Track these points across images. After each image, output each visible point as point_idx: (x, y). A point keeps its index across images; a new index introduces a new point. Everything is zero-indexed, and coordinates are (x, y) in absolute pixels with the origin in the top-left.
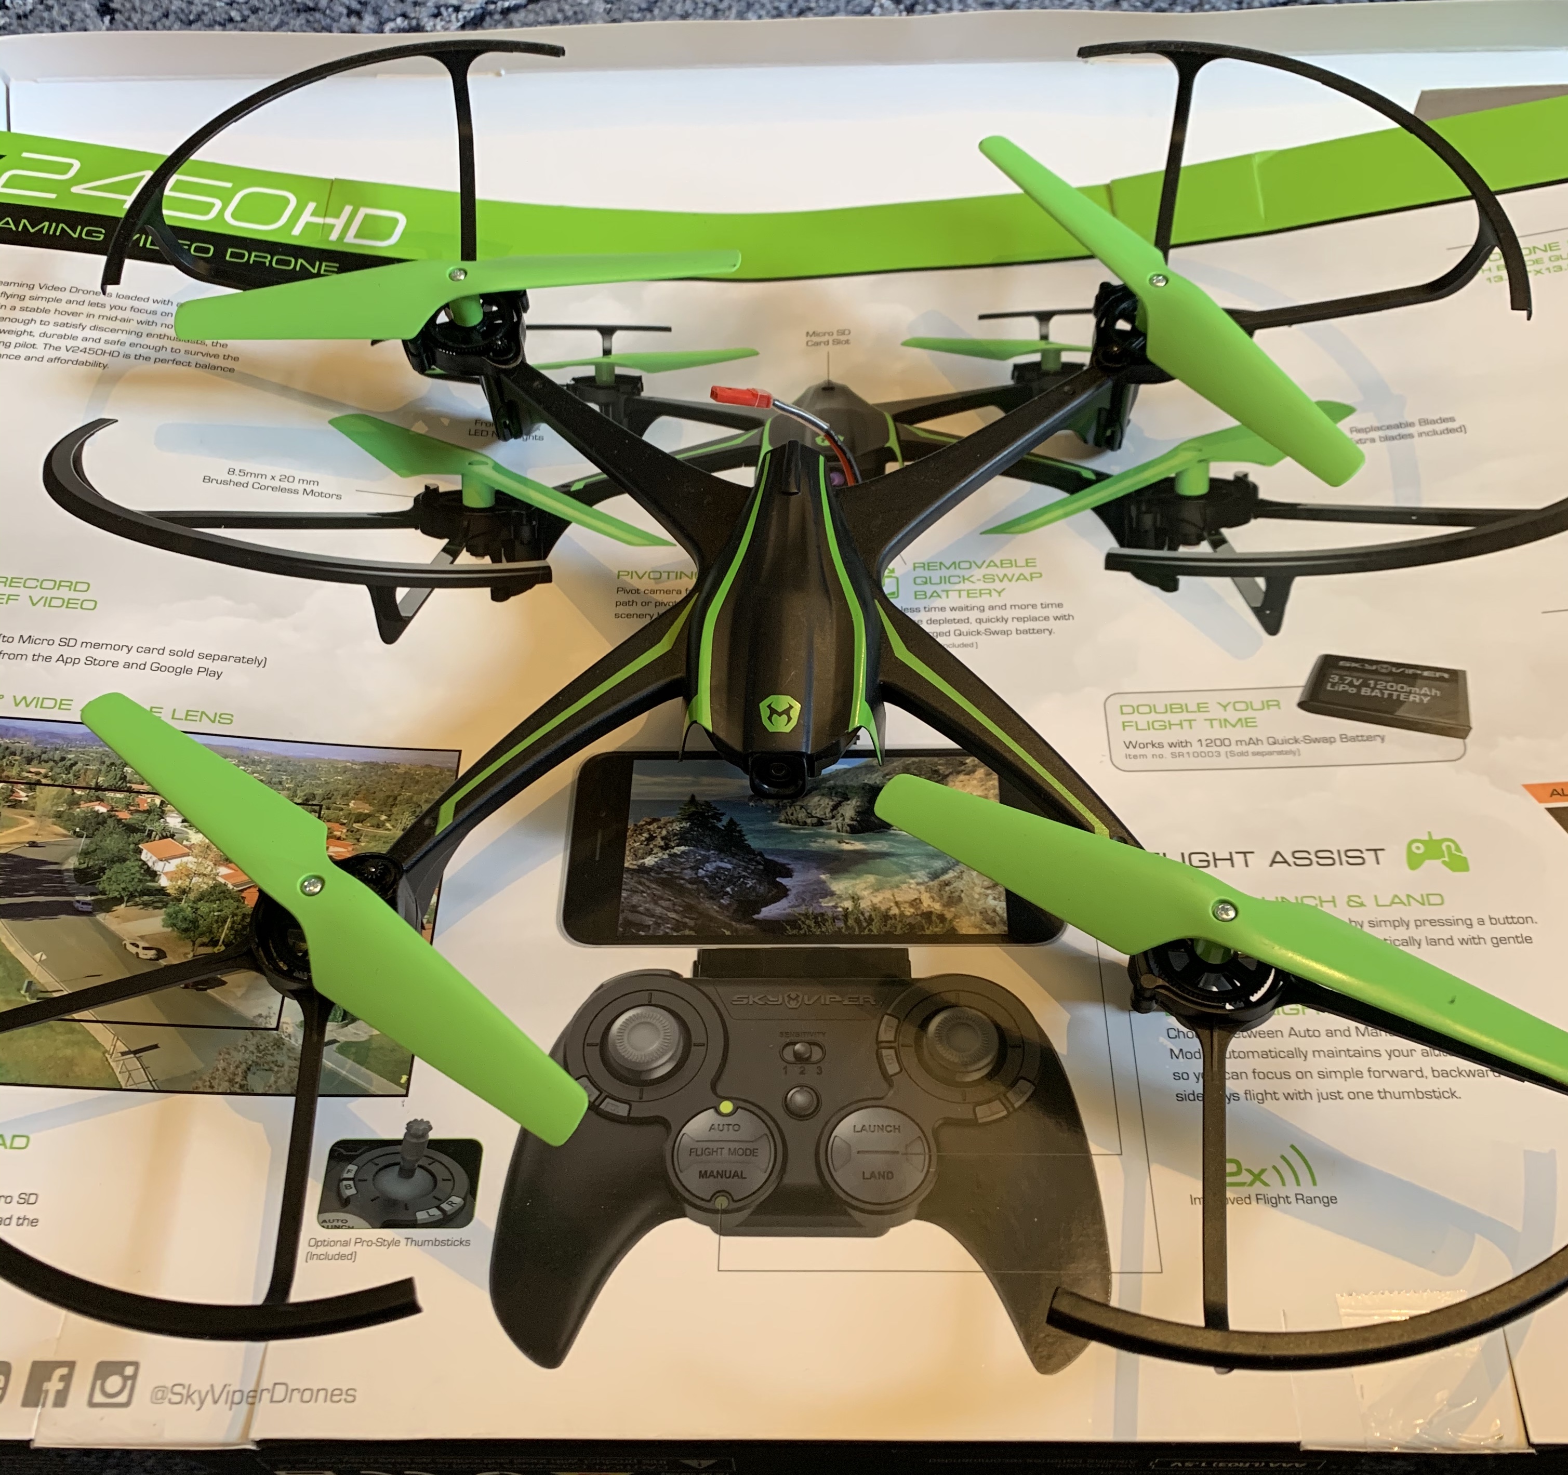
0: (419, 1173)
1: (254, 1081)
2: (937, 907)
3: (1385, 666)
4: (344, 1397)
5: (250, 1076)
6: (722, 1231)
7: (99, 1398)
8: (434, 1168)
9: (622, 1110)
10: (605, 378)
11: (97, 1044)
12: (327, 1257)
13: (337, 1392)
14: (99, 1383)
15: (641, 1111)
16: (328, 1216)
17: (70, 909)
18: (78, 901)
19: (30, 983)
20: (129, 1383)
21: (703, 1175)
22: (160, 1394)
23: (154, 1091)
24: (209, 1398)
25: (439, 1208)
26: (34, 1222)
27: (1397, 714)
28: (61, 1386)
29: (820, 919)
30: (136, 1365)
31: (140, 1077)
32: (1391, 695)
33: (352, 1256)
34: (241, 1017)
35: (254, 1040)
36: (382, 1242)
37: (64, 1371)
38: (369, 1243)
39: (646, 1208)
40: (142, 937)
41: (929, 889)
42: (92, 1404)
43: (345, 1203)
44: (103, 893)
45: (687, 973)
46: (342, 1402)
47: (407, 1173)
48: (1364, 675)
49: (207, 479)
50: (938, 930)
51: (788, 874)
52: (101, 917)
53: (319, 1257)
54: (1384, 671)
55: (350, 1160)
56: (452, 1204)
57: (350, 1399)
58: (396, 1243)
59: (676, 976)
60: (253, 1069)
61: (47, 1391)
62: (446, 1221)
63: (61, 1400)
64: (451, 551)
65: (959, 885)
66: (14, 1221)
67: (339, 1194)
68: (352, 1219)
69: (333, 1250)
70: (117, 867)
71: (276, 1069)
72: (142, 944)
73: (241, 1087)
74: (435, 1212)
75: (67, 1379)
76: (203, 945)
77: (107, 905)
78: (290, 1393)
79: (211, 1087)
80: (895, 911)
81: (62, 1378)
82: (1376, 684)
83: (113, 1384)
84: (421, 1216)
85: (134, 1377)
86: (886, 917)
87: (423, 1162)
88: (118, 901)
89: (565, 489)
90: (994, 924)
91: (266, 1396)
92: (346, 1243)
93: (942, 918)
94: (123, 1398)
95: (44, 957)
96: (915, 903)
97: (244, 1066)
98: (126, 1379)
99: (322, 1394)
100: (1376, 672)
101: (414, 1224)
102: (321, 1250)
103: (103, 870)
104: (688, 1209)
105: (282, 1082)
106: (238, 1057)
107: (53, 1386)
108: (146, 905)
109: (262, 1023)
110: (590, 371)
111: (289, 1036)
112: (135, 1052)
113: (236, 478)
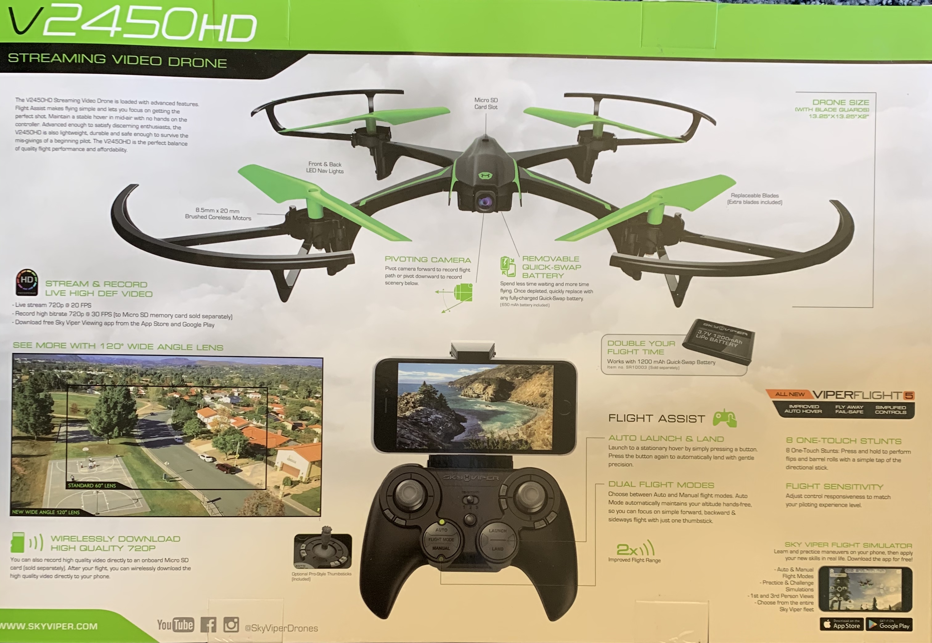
0: (329, 548)
1: (261, 511)
2: (525, 437)
3: (722, 327)
4: (313, 629)
5: (259, 509)
6: (442, 569)
7: (227, 629)
8: (335, 545)
9: (403, 523)
10: (372, 129)
11: (197, 499)
12: (299, 579)
13: (311, 628)
14: (226, 624)
15: (410, 523)
16: (297, 564)
17: (174, 442)
18: (176, 438)
19: (165, 475)
20: (237, 624)
21: (434, 548)
22: (248, 628)
23: (223, 517)
24: (266, 630)
25: (338, 561)
26: (189, 569)
27: (723, 351)
28: (213, 625)
29: (478, 441)
30: (238, 618)
31: (216, 511)
32: (722, 342)
33: (309, 579)
34: (250, 485)
35: (258, 494)
36: (319, 574)
37: (213, 620)
38: (315, 574)
39: (414, 561)
40: (205, 452)
41: (522, 429)
42: (225, 631)
43: (303, 559)
44: (186, 434)
45: (425, 465)
46: (313, 631)
47: (325, 547)
48: (712, 331)
49: (187, 216)
50: (524, 447)
51: (465, 421)
52: (187, 445)
53: (297, 579)
54: (721, 329)
55: (303, 542)
56: (343, 559)
57: (316, 630)
58: (324, 574)
59: (420, 466)
60: (259, 506)
61: (208, 627)
62: (341, 566)
63: (214, 630)
64: (306, 246)
65: (534, 427)
66: (182, 568)
67: (300, 555)
68: (307, 565)
69: (301, 577)
70: (188, 422)
71: (268, 506)
72: (206, 455)
73: (256, 514)
74: (337, 562)
75: (214, 623)
76: (230, 454)
77: (188, 439)
78: (294, 628)
79: (245, 514)
80: (508, 439)
81: (213, 623)
82: (716, 336)
83: (231, 624)
84: (332, 564)
85: (238, 622)
86: (504, 442)
87: (331, 543)
88: (192, 437)
89: (356, 205)
90: (547, 446)
91: (286, 629)
92: (306, 574)
93: (526, 442)
94: (236, 629)
95: (168, 464)
96: (516, 435)
97: (255, 505)
98: (235, 623)
99: (306, 628)
100: (718, 330)
101: (330, 567)
102: (297, 577)
103: (183, 424)
104: (429, 561)
105: (271, 511)
106: (253, 501)
107: (210, 625)
108: (204, 438)
109: (259, 487)
110: (362, 124)
111: (271, 492)
112: (213, 501)
113: (201, 214)
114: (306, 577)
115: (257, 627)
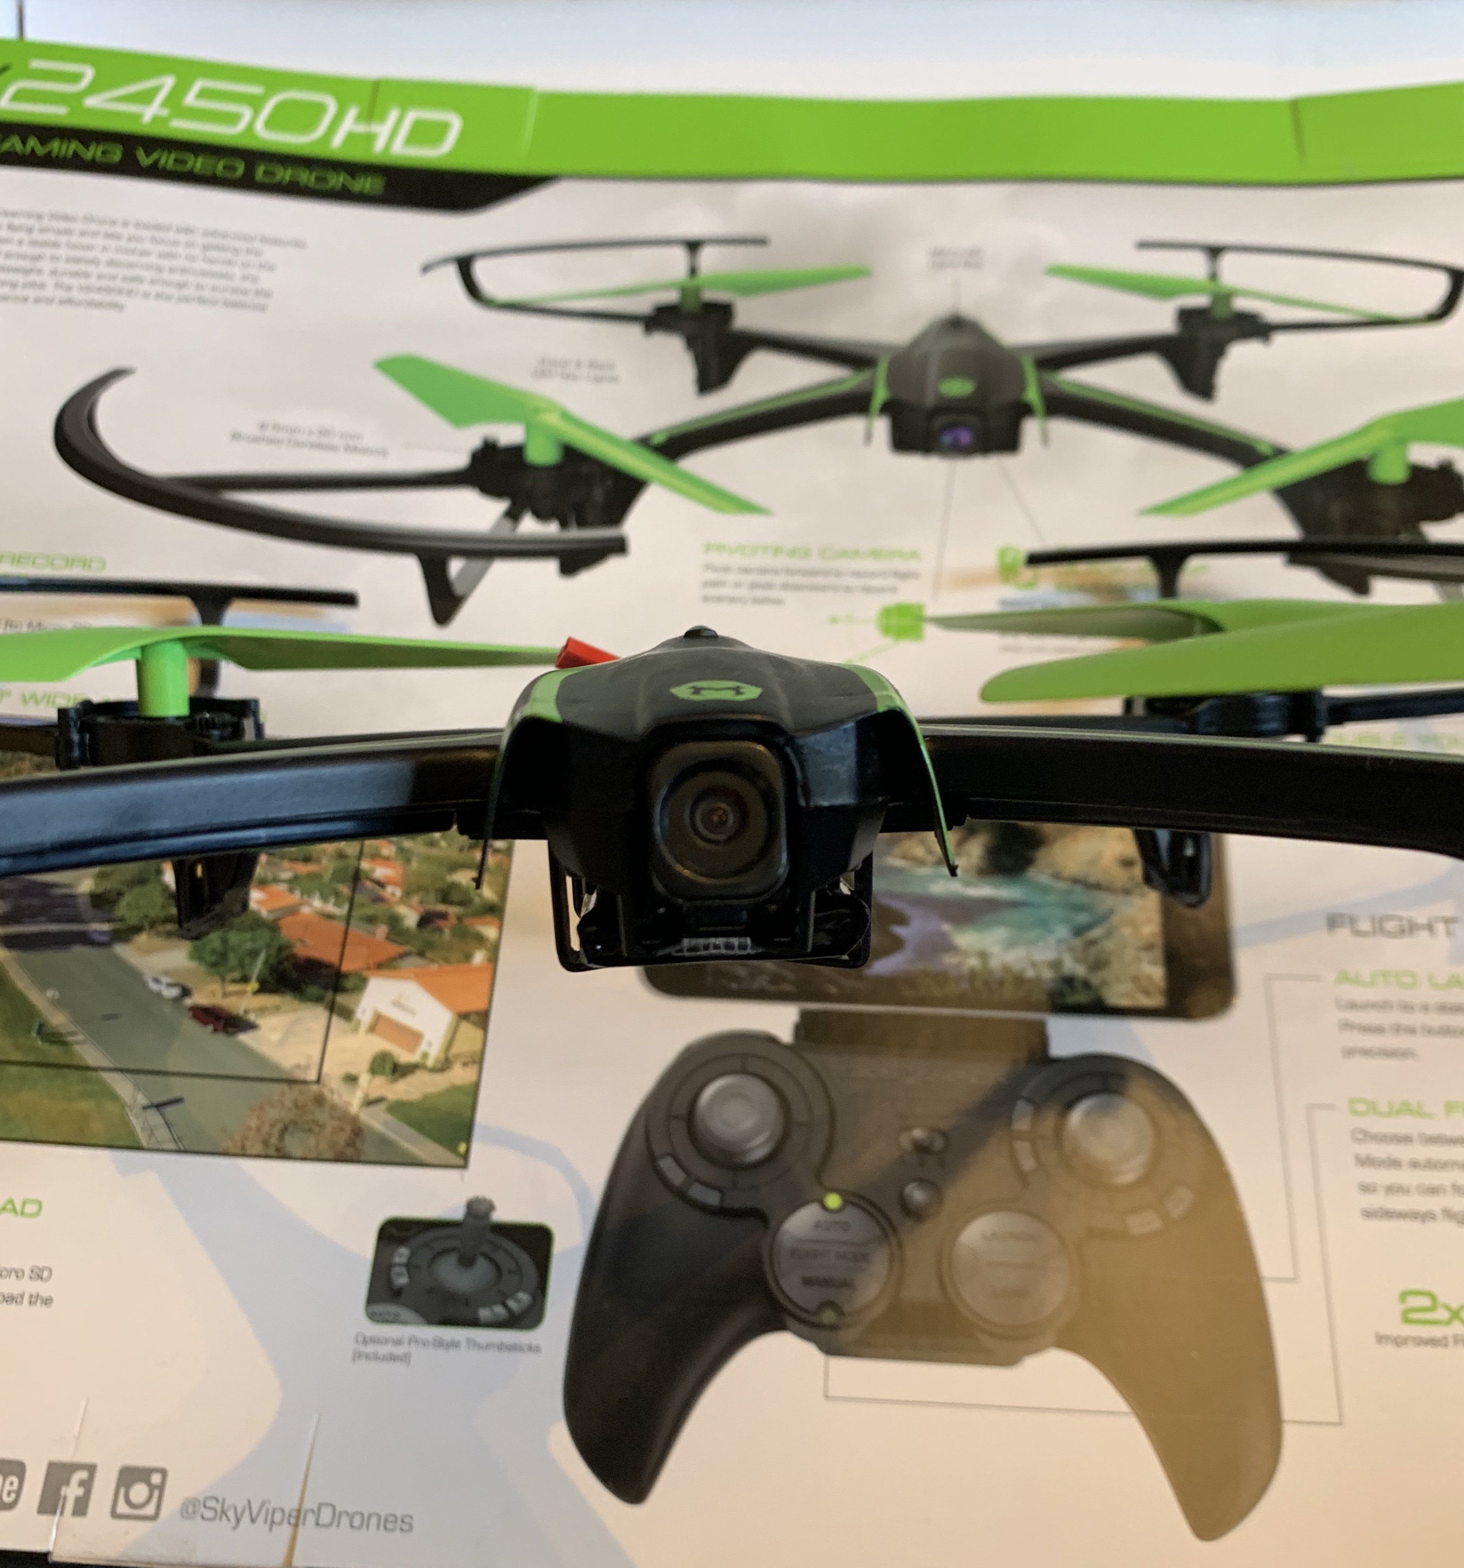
0: (481, 1263)
1: (292, 1143)
4: (399, 1523)
6: (830, 1349)
7: (122, 1508)
8: (500, 1257)
9: (713, 1199)
10: (691, 306)
12: (376, 1357)
13: (391, 1519)
14: (122, 1491)
15: (736, 1201)
16: (379, 1308)
17: (84, 939)
18: (94, 930)
19: (41, 1024)
20: (156, 1493)
21: (807, 1282)
22: (190, 1509)
23: (179, 1151)
25: (504, 1305)
26: (47, 1301)
28: (80, 1492)
30: (164, 1472)
31: (163, 1134)
33: (406, 1358)
34: (276, 1068)
35: (290, 1094)
36: (439, 1343)
37: (83, 1475)
38: (425, 1344)
39: (741, 1319)
40: (166, 973)
42: (114, 1515)
43: (396, 1295)
44: (122, 920)
45: (787, 1038)
46: (398, 1531)
47: (467, 1262)
49: (236, 436)
50: (1081, 998)
51: (904, 922)
52: (120, 949)
53: (367, 1357)
55: (402, 1241)
56: (518, 1301)
57: (406, 1527)
58: (454, 1345)
59: (771, 1040)
60: (291, 1128)
61: (65, 1498)
62: (514, 1321)
63: (81, 1508)
64: (513, 515)
65: (1106, 943)
66: (26, 1298)
67: (389, 1281)
68: (405, 1313)
69: (383, 1350)
70: (137, 890)
71: (316, 1129)
72: (165, 980)
73: (278, 1150)
74: (499, 1310)
75: (87, 1485)
76: (234, 981)
77: (125, 934)
78: (337, 1517)
79: (243, 1148)
81: (82, 1483)
83: (139, 1492)
84: (484, 1314)
85: (161, 1487)
87: (485, 1248)
88: (137, 930)
89: (644, 442)
90: (1147, 993)
91: (311, 1518)
92: (398, 1342)
94: (150, 1510)
95: (57, 995)
97: (279, 1126)
98: (152, 1488)
101: (474, 1323)
102: (370, 1349)
103: (120, 894)
104: (790, 1321)
105: (323, 1146)
106: (273, 1114)
107: (72, 1491)
108: (169, 935)
109: (300, 1075)
111: (332, 1091)
112: (159, 1106)
114: (399, 1351)
115: (219, 1508)
